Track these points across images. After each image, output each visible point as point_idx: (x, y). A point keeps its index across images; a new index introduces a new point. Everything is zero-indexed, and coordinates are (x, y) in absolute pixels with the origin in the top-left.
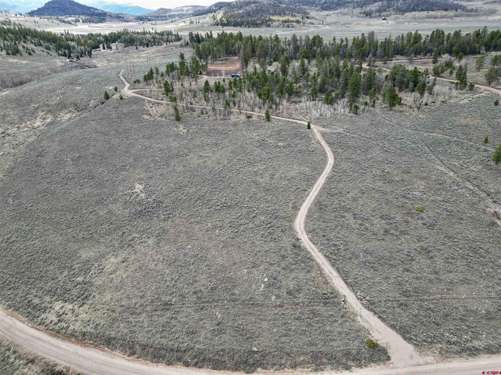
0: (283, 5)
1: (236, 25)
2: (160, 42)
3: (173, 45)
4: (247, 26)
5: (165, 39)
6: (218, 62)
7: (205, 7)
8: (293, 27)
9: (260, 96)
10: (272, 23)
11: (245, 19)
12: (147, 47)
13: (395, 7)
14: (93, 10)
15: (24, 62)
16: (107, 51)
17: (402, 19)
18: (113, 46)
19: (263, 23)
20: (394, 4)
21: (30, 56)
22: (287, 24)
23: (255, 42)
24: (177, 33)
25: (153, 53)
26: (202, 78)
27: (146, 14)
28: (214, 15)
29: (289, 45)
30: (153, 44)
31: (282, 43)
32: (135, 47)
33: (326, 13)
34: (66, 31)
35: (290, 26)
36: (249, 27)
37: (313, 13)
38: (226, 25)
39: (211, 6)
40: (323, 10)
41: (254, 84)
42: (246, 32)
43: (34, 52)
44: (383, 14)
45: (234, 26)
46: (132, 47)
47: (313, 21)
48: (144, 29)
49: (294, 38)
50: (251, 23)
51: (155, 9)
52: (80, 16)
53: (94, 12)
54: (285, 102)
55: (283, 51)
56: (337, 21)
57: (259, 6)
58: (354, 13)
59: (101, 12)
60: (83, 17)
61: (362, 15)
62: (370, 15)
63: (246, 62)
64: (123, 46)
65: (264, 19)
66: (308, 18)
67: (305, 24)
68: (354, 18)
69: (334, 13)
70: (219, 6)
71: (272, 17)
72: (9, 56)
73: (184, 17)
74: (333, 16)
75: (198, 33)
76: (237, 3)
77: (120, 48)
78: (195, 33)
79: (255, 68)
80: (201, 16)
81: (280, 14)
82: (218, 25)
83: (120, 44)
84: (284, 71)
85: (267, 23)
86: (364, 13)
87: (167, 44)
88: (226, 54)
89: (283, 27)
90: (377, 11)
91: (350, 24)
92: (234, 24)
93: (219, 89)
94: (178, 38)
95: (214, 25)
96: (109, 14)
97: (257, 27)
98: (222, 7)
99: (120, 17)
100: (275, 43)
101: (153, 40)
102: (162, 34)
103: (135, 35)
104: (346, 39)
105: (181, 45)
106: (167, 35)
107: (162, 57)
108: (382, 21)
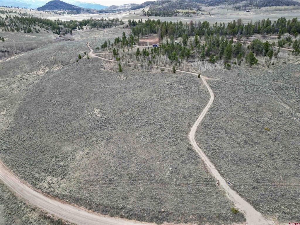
0: (185, 3)
2: (111, 25)
3: (119, 28)
4: (163, 16)
5: (114, 24)
6: (145, 37)
7: (138, 4)
8: (191, 16)
9: (170, 58)
11: (162, 12)
12: (104, 28)
13: (255, 4)
14: (73, 6)
15: (34, 37)
16: (81, 31)
17: (259, 11)
18: (84, 27)
19: (173, 14)
20: (254, 2)
21: (37, 33)
22: (187, 14)
23: (168, 25)
25: (107, 32)
26: (136, 46)
27: (104, 9)
28: (143, 9)
29: (188, 27)
30: (107, 26)
31: (184, 26)
32: (97, 28)
33: (212, 7)
34: (58, 19)
35: (189, 15)
36: (164, 17)
37: (203, 8)
38: (150, 15)
39: (142, 4)
40: (210, 6)
41: (166, 51)
42: (162, 19)
43: (40, 31)
44: (247, 8)
45: (155, 16)
46: (95, 28)
47: (203, 12)
48: (102, 18)
49: (192, 23)
50: (165, 14)
51: (109, 6)
52: (66, 10)
53: (74, 8)
54: (185, 62)
55: (185, 31)
56: (219, 12)
57: (170, 3)
58: (229, 8)
59: (78, 8)
60: (68, 11)
61: (234, 9)
62: (239, 9)
63: (162, 38)
64: (90, 28)
65: (173, 12)
66: (200, 11)
67: (198, 15)
68: (229, 11)
69: (217, 8)
70: (147, 4)
71: (178, 10)
72: (26, 33)
73: (126, 10)
74: (216, 9)
75: (134, 20)
76: (157, 2)
77: (88, 29)
78: (132, 20)
79: (167, 41)
80: (135, 10)
81: (183, 9)
82: (146, 15)
83: (88, 27)
84: (185, 43)
85: (175, 14)
86: (235, 7)
87: (115, 27)
88: (150, 32)
89: (185, 16)
90: (243, 6)
91: (226, 14)
92: (155, 14)
93: (145, 53)
94: (122, 23)
95: (143, 15)
96: (82, 9)
97: (169, 16)
99: (89, 11)
100: (180, 26)
101: (107, 24)
102: (113, 21)
103: (97, 21)
104: (224, 23)
105: (124, 27)
106: (116, 21)
107: (112, 34)
108: (246, 12)
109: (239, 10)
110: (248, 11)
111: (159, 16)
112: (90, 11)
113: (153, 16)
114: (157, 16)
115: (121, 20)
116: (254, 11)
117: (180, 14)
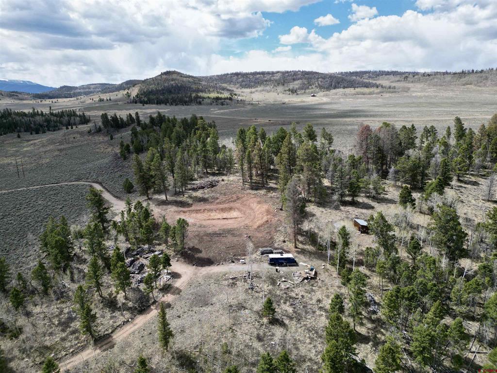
1: (159, 102)
2: (57, 126)
3: (78, 132)
4: (173, 104)
5: (64, 122)
10: (203, 100)
11: (168, 97)
12: (37, 133)
19: (191, 101)
24: (83, 114)
25: (43, 146)
28: (127, 92)
30: (46, 129)
32: (16, 135)
36: (176, 105)
38: (146, 103)
42: (174, 111)
44: (308, 91)
45: (157, 104)
46: (12, 134)
50: (177, 100)
51: (58, 86)
56: (265, 98)
57: (179, 83)
58: (279, 91)
61: (288, 92)
65: (192, 97)
68: (280, 95)
70: (132, 83)
71: (198, 94)
73: (91, 94)
75: (115, 115)
78: (110, 113)
80: (111, 94)
81: (205, 91)
82: (136, 103)
85: (197, 101)
87: (67, 129)
89: (218, 105)
90: (300, 88)
92: (156, 101)
94: (85, 120)
95: (131, 103)
97: (186, 105)
98: (136, 85)
101: (46, 124)
102: (61, 115)
105: (89, 132)
106: (68, 116)
107: (57, 153)
108: (312, 97)
109: (297, 94)
110: (314, 96)
111: (166, 104)
112: (17, 96)
113: (152, 104)
114: (160, 104)
115: (81, 113)
116: (324, 96)
117: (206, 101)
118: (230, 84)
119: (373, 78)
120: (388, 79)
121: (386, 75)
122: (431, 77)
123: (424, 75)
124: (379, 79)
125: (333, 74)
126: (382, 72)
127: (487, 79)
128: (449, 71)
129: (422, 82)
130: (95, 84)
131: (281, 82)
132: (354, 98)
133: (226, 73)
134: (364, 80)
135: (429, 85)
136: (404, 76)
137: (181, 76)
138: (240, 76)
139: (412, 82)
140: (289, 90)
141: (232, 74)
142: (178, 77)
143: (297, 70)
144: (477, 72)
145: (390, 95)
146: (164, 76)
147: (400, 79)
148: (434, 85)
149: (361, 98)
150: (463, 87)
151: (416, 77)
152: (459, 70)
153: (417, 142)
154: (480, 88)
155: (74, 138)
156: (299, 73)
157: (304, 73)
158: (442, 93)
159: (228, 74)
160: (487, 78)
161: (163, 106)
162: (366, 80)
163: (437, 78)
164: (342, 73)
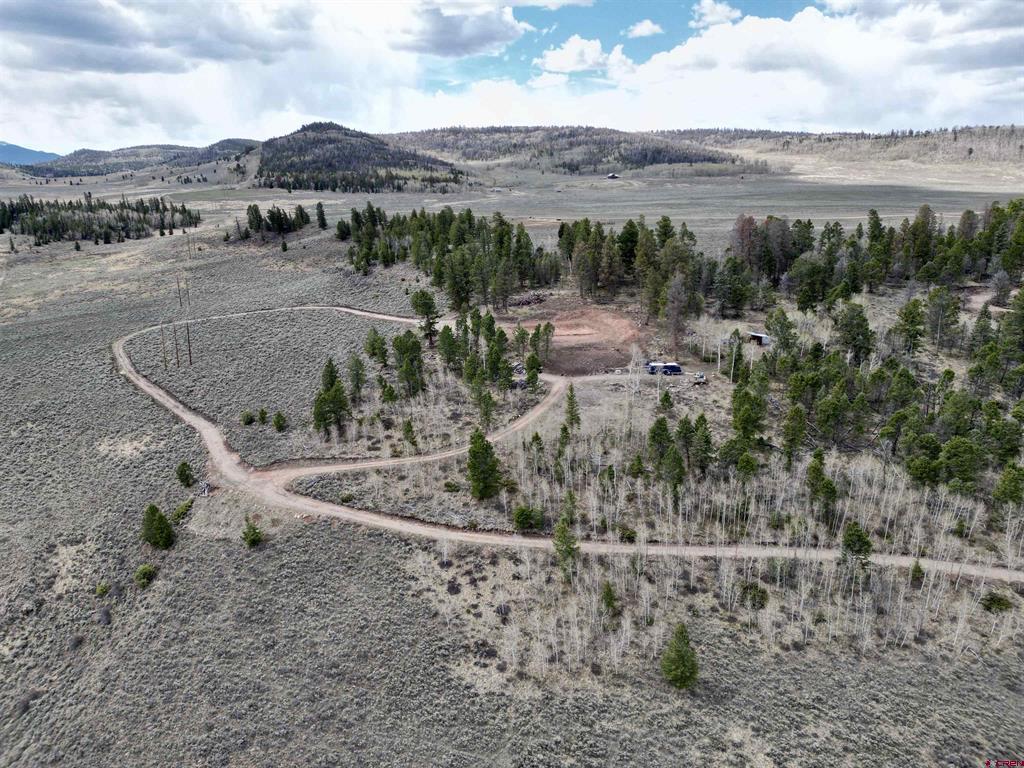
1: (318, 186)
2: (144, 229)
3: (201, 240)
5: (154, 222)
7: (193, 148)
10: (406, 183)
12: (107, 241)
22: (438, 184)
25: (145, 263)
27: (47, 162)
28: (237, 164)
30: (124, 234)
32: (71, 245)
38: (293, 187)
42: (356, 202)
44: (599, 167)
45: (316, 189)
46: (62, 244)
58: (543, 166)
61: (562, 169)
62: (578, 169)
64: (32, 243)
65: (379, 175)
77: (23, 249)
80: (198, 167)
82: (272, 187)
83: (20, 238)
87: (162, 234)
92: (315, 185)
94: (191, 218)
95: (260, 186)
98: (250, 150)
101: (121, 224)
102: (143, 208)
108: (611, 180)
109: (580, 174)
110: (613, 177)
111: (334, 190)
116: (632, 178)
117: (411, 183)
118: (443, 151)
119: (725, 143)
120: (751, 147)
121: (748, 138)
122: (834, 143)
123: (820, 138)
124: (734, 147)
125: (647, 133)
126: (741, 131)
127: (935, 149)
128: (867, 132)
129: (817, 153)
130: (148, 147)
131: (547, 150)
132: (691, 183)
133: (432, 128)
134: (707, 148)
135: (829, 159)
136: (782, 140)
137: (346, 134)
138: (460, 135)
139: (798, 152)
140: (564, 165)
141: (443, 131)
142: (340, 136)
143: (576, 126)
144: (918, 135)
145: (758, 176)
146: (311, 134)
147: (776, 147)
148: (839, 160)
149: (704, 183)
150: (892, 163)
151: (805, 142)
152: (885, 131)
153: (816, 244)
154: (923, 167)
155: (200, 249)
156: (580, 131)
157: (590, 133)
158: (854, 174)
159: (435, 131)
160: (935, 147)
161: (327, 193)
162: (711, 148)
163: (845, 146)
164: (663, 132)
